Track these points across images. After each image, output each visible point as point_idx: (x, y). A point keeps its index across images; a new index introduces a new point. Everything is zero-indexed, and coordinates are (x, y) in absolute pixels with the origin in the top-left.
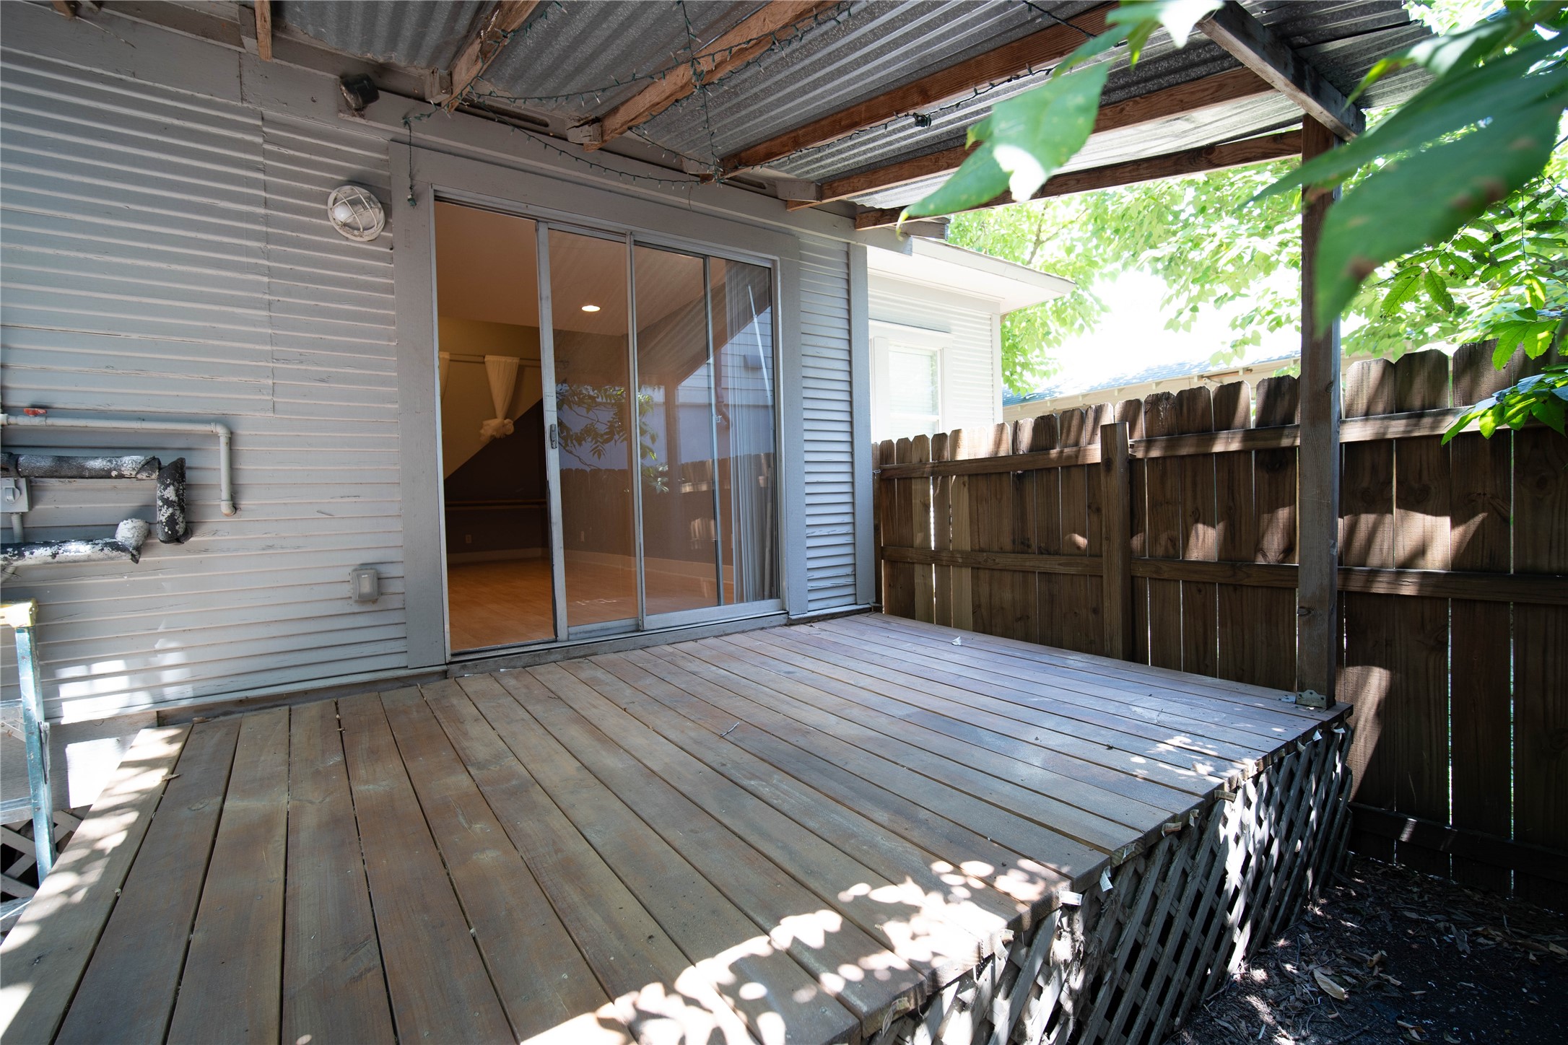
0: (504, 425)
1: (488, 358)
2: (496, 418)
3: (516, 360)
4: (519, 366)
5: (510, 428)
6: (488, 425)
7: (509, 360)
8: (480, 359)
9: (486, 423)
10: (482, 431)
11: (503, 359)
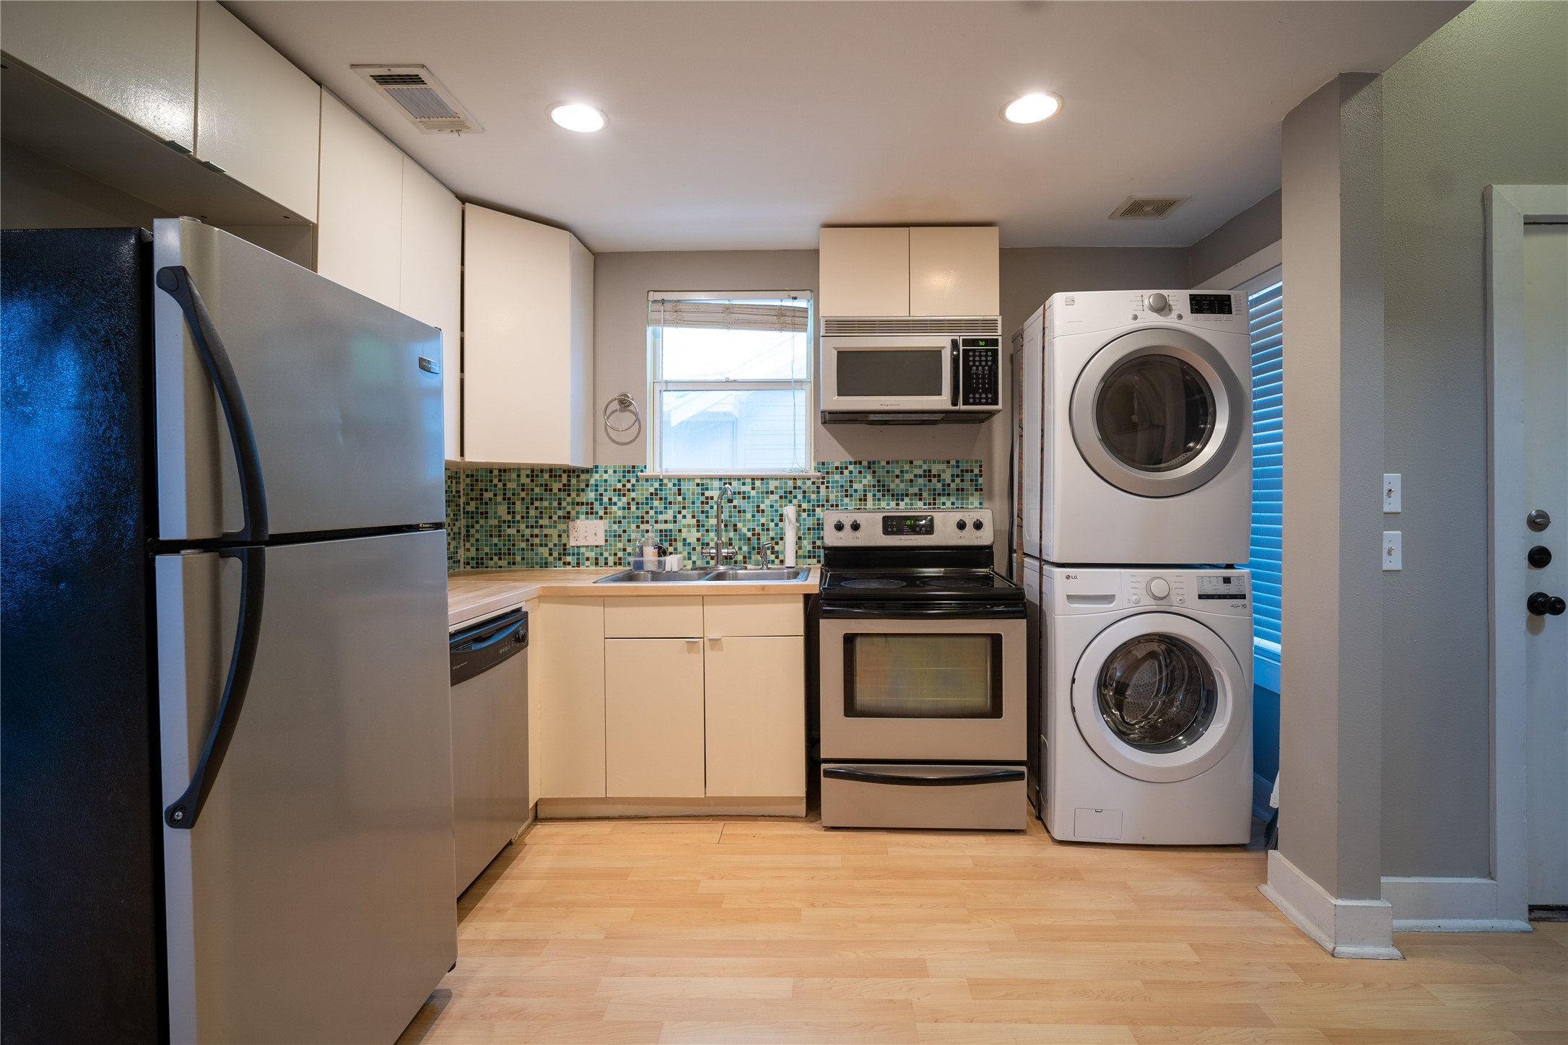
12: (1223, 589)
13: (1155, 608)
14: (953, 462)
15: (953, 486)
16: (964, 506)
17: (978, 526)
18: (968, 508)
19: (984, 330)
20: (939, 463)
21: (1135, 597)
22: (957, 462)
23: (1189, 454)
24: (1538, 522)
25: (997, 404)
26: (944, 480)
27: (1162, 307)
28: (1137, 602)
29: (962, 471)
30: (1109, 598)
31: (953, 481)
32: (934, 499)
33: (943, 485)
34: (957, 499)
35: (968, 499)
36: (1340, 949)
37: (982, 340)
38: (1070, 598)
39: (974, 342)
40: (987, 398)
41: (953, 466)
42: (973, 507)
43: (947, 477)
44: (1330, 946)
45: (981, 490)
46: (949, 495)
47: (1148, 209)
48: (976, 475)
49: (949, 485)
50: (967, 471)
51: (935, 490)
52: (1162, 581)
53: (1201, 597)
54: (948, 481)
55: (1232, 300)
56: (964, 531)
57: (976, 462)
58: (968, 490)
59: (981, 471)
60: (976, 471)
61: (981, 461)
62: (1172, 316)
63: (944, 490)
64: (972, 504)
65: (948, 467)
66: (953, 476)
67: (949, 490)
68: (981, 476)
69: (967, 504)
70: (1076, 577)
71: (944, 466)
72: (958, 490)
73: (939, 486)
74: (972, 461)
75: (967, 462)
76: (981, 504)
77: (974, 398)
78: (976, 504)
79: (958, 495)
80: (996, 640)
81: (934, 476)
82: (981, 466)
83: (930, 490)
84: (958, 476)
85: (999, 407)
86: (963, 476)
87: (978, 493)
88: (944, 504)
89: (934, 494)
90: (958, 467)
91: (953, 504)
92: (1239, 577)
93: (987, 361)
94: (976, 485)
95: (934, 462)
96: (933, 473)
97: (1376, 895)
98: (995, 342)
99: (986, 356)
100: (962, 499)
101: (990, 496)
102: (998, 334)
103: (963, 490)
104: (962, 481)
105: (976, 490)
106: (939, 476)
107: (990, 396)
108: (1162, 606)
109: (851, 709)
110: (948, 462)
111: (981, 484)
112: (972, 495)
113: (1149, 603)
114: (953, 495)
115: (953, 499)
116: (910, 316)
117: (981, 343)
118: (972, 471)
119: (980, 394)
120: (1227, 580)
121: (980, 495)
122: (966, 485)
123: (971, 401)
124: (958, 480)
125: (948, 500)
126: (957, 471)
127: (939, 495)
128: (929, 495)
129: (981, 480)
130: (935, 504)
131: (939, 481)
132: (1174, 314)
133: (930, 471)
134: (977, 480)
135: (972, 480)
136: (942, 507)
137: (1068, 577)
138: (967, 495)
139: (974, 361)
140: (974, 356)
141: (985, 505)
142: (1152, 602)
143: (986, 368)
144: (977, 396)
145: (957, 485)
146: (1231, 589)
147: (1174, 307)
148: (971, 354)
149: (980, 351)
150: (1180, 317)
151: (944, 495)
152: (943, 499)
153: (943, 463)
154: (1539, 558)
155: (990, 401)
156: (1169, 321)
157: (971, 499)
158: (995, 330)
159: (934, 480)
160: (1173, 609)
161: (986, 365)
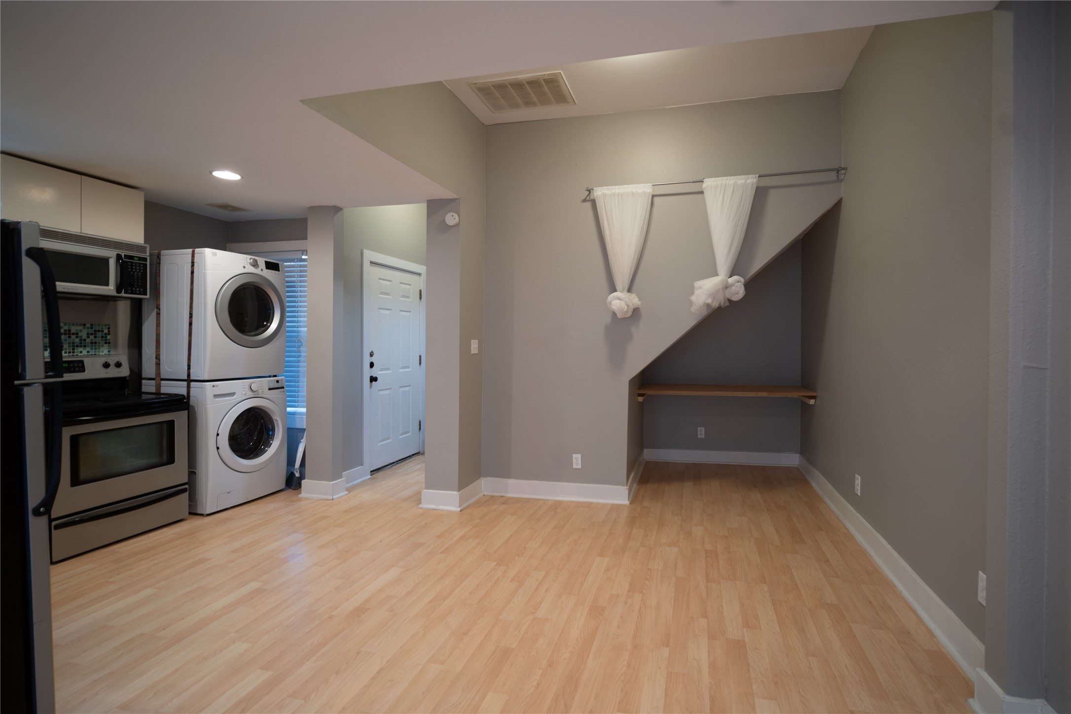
0: (727, 287)
1: (709, 183)
2: (717, 275)
3: (751, 180)
4: (758, 189)
5: (737, 289)
6: (700, 288)
7: (740, 180)
8: (694, 188)
9: (698, 284)
10: (693, 298)
11: (730, 181)
12: (277, 385)
13: (252, 396)
14: (88, 325)
15: (88, 340)
16: (97, 353)
17: (118, 365)
18: (99, 355)
19: (137, 251)
20: (77, 325)
21: (244, 392)
22: (92, 325)
23: (265, 328)
24: (371, 355)
25: (146, 295)
26: (81, 337)
27: (255, 264)
28: (245, 394)
29: (95, 331)
30: (233, 394)
31: (88, 337)
32: (73, 349)
33: (81, 340)
34: (92, 349)
35: (99, 349)
36: (334, 497)
37: (137, 257)
38: (216, 396)
39: (131, 257)
40: (140, 291)
41: (88, 328)
42: (103, 354)
43: (84, 334)
44: (331, 498)
45: (109, 343)
46: (85, 346)
47: (230, 208)
48: (106, 334)
49: (85, 340)
50: (99, 331)
51: (73, 343)
52: (256, 384)
53: (270, 389)
54: (85, 337)
55: (280, 266)
56: (108, 369)
57: (106, 325)
58: (99, 343)
59: (109, 331)
60: (106, 331)
61: (109, 325)
62: (258, 269)
63: (81, 343)
64: (103, 352)
65: (84, 328)
66: (88, 334)
67: (85, 343)
68: (109, 334)
69: (99, 352)
70: (217, 386)
71: (81, 328)
72: (92, 343)
73: (77, 340)
74: (102, 325)
75: (99, 325)
76: (109, 352)
77: (132, 290)
78: (106, 352)
79: (92, 346)
80: (171, 424)
81: (73, 334)
82: (109, 328)
83: (69, 343)
84: (92, 334)
85: (148, 296)
86: (96, 334)
87: (107, 345)
88: (81, 352)
89: (73, 346)
90: (92, 328)
91: (88, 352)
92: (282, 380)
93: (140, 270)
94: (106, 340)
95: (73, 325)
96: (72, 332)
97: (341, 477)
98: (145, 259)
99: (140, 267)
100: (95, 349)
101: (116, 346)
102: (147, 255)
103: (96, 343)
104: (95, 337)
105: (106, 343)
106: (77, 334)
107: (142, 290)
108: (256, 395)
109: (76, 481)
110: (84, 325)
111: (109, 340)
112: (103, 346)
113: (250, 394)
114: (88, 346)
115: (88, 349)
116: (81, 233)
117: (135, 259)
118: (103, 331)
119: (136, 288)
120: (278, 381)
121: (109, 346)
122: (98, 340)
123: (130, 291)
124: (92, 337)
125: (85, 349)
126: (90, 331)
127: (77, 346)
128: (69, 346)
129: (109, 337)
130: (74, 352)
131: (77, 337)
132: (260, 269)
133: (70, 331)
134: (106, 337)
135: (102, 337)
136: (80, 354)
137: (214, 386)
138: (99, 346)
139: (132, 269)
140: (132, 266)
141: (112, 353)
142: (251, 393)
143: (140, 274)
144: (134, 289)
145: (92, 340)
146: (279, 385)
147: (259, 265)
148: (130, 264)
149: (136, 263)
150: (262, 270)
151: (81, 346)
152: (80, 349)
153: (81, 325)
154: (372, 365)
155: (142, 292)
156: (257, 271)
157: (102, 349)
158: (145, 252)
159: (73, 337)
160: (260, 396)
161: (140, 272)
